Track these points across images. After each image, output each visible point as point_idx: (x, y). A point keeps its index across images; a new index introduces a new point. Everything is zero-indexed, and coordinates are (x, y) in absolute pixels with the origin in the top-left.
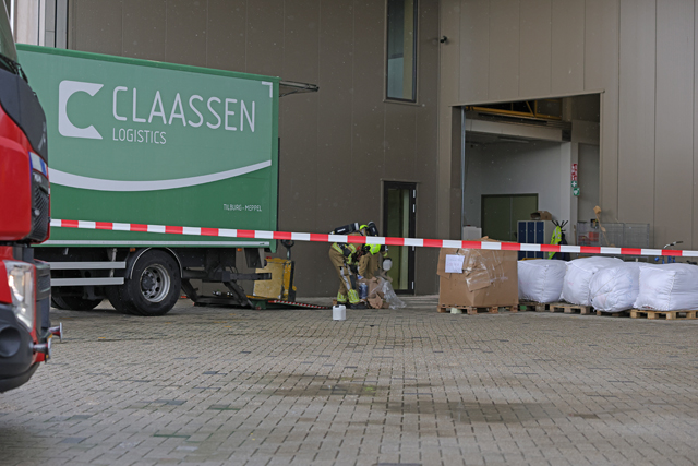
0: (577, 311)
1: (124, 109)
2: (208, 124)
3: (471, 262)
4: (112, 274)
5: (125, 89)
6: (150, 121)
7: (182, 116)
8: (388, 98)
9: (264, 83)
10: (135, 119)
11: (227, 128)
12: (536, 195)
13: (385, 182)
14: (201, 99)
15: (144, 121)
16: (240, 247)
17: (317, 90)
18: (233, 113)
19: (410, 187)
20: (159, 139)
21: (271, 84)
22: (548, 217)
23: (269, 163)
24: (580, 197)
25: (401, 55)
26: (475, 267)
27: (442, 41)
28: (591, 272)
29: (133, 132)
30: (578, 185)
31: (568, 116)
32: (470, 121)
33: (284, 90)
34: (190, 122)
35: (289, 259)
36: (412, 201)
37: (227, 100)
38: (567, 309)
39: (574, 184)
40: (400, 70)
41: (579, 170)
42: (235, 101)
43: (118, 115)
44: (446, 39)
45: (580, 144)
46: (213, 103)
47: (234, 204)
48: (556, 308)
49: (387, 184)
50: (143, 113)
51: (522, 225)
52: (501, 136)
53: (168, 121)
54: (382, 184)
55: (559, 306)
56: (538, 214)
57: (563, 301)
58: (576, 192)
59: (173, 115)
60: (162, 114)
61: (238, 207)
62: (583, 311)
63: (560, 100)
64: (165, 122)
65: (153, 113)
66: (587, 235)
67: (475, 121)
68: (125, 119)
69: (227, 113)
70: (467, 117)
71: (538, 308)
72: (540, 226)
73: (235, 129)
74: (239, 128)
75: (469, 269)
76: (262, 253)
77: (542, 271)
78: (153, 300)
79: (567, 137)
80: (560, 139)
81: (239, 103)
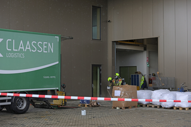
0: (156, 107)
1: (10, 46)
2: (38, 51)
3: (123, 93)
4: (7, 101)
5: (11, 40)
6: (19, 50)
7: (29, 48)
8: (92, 39)
9: (56, 37)
10: (14, 50)
11: (44, 52)
12: (136, 67)
13: (92, 65)
14: (36, 43)
15: (17, 50)
16: (49, 90)
17: (72, 39)
18: (46, 47)
19: (100, 66)
20: (22, 56)
21: (58, 37)
22: (140, 73)
23: (58, 63)
24: (149, 67)
25: (96, 26)
26: (124, 94)
27: (108, 22)
28: (160, 95)
29: (13, 54)
30: (149, 64)
31: (145, 43)
32: (117, 45)
33: (62, 39)
34: (32, 50)
35: (64, 92)
36: (100, 70)
37: (44, 43)
38: (153, 106)
39: (148, 63)
40: (96, 30)
41: (149, 59)
42: (47, 43)
43: (8, 49)
44: (110, 21)
45: (149, 51)
46: (40, 44)
47: (47, 76)
48: (149, 106)
50: (17, 48)
52: (125, 49)
53: (25, 50)
54: (91, 65)
55: (150, 105)
56: (137, 72)
58: (148, 66)
59: (27, 48)
60: (23, 48)
61: (48, 77)
62: (158, 107)
63: (143, 39)
64: (24, 51)
65: (20, 48)
66: (151, 78)
67: (119, 46)
68: (11, 50)
69: (44, 47)
70: (116, 44)
71: (143, 106)
72: (138, 76)
73: (47, 52)
74: (48, 52)
75: (122, 95)
76: (56, 91)
77: (144, 94)
78: (20, 109)
79: (145, 49)
80: (143, 50)
81: (48, 44)
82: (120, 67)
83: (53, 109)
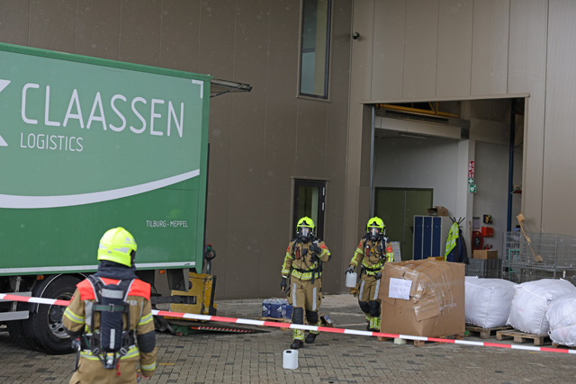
0: (529, 341)
1: (35, 108)
2: (132, 128)
3: (419, 289)
4: (15, 307)
5: (37, 86)
6: (65, 125)
7: (102, 119)
8: (301, 94)
9: (194, 81)
10: (47, 123)
11: (153, 133)
12: (431, 190)
13: (296, 179)
14: (125, 99)
15: (58, 124)
16: (160, 269)
17: (249, 90)
18: (159, 116)
19: (320, 184)
20: (74, 145)
21: (201, 83)
22: (445, 212)
23: (196, 173)
24: (475, 194)
25: (313, 50)
26: (424, 294)
27: (355, 38)
28: (545, 299)
29: (44, 138)
30: (475, 183)
31: (466, 113)
32: (380, 118)
33: (215, 90)
34: (111, 126)
35: (208, 273)
36: (321, 199)
37: (154, 101)
38: (518, 337)
39: (471, 181)
40: (313, 63)
41: (476, 168)
42: (162, 102)
43: (28, 117)
44: (358, 35)
45: (477, 142)
46: (138, 104)
47: (158, 220)
48: (503, 336)
49: (298, 182)
50: (57, 114)
51: (419, 220)
52: (401, 133)
53: (85, 124)
54: (293, 181)
55: (508, 333)
56: (436, 210)
57: (511, 328)
58: (472, 189)
59: (92, 118)
60: (79, 116)
61: (162, 224)
62: (537, 341)
63: (459, 103)
64: (82, 126)
65: (69, 115)
67: (384, 119)
68: (35, 122)
69: (154, 115)
70: (377, 115)
71: (483, 334)
72: (438, 221)
73: (161, 134)
74: (165, 132)
75: (418, 296)
76: (186, 274)
77: (487, 294)
78: (57, 335)
79: (465, 135)
80: (459, 137)
81: (166, 105)
82: (377, 189)
83: (174, 334)
